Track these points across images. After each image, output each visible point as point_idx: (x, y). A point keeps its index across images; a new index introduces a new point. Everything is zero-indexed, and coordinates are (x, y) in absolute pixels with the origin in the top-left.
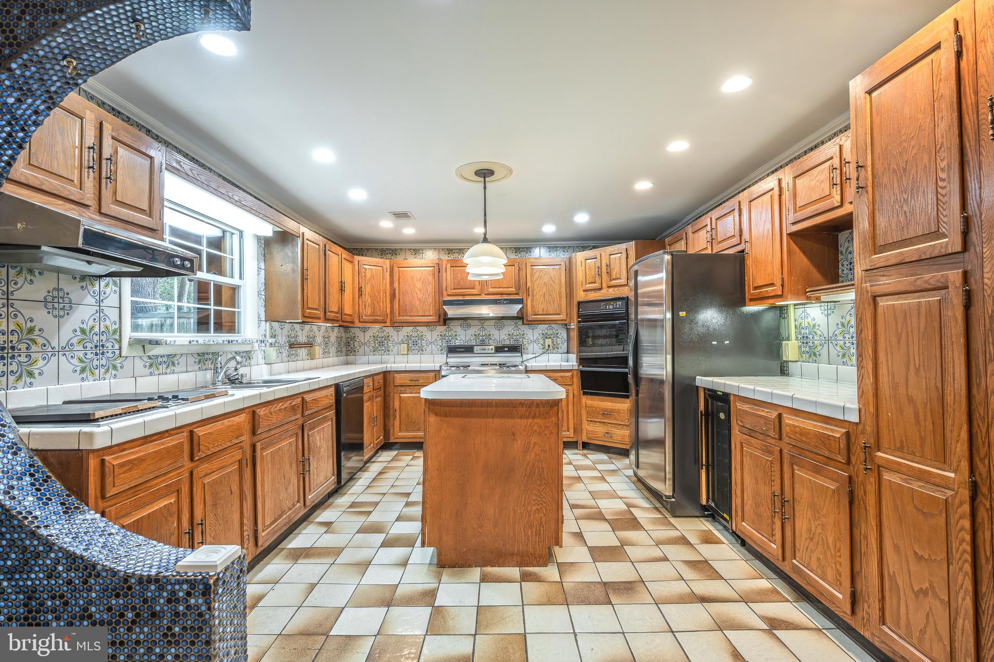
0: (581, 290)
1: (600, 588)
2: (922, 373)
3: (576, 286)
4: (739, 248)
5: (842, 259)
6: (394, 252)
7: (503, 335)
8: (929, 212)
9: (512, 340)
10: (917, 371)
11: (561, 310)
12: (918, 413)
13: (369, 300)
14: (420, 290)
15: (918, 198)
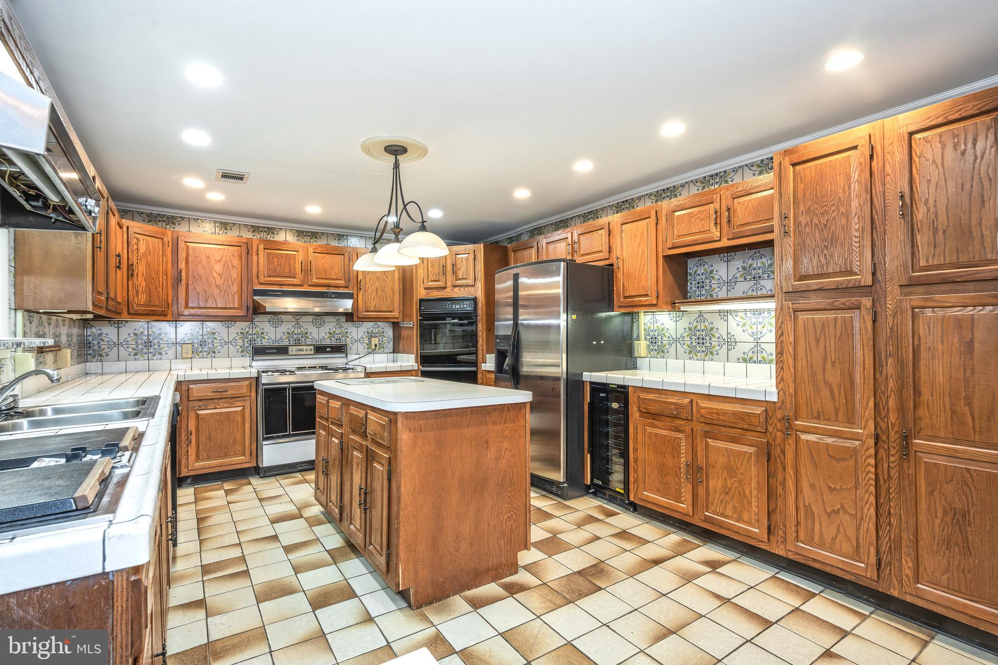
0: (422, 287)
1: (580, 580)
2: (837, 364)
3: (417, 283)
4: (607, 262)
5: (690, 279)
6: (171, 220)
7: (322, 334)
8: (846, 257)
9: (333, 339)
10: (833, 363)
11: (394, 309)
12: (833, 392)
13: (144, 284)
14: (219, 274)
15: (836, 247)
